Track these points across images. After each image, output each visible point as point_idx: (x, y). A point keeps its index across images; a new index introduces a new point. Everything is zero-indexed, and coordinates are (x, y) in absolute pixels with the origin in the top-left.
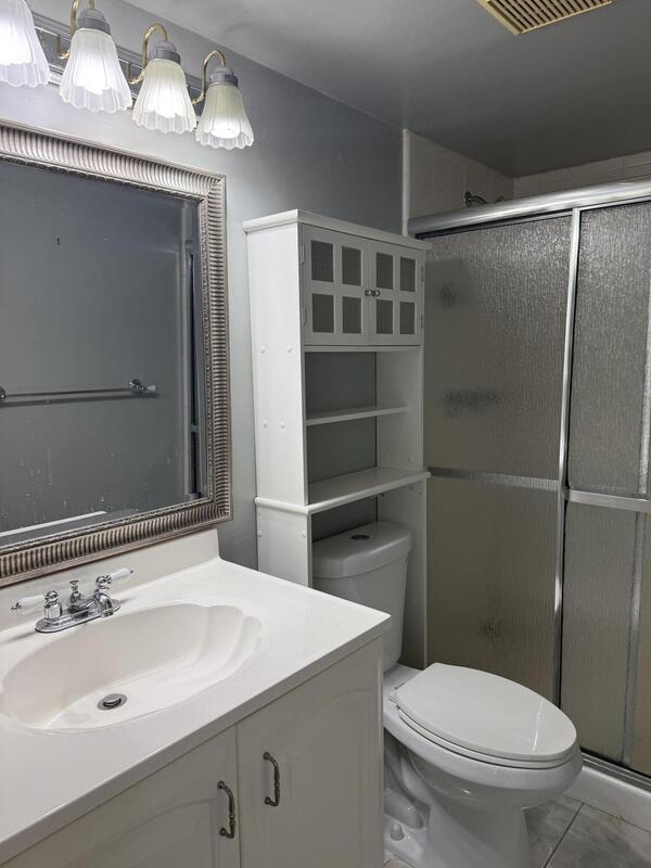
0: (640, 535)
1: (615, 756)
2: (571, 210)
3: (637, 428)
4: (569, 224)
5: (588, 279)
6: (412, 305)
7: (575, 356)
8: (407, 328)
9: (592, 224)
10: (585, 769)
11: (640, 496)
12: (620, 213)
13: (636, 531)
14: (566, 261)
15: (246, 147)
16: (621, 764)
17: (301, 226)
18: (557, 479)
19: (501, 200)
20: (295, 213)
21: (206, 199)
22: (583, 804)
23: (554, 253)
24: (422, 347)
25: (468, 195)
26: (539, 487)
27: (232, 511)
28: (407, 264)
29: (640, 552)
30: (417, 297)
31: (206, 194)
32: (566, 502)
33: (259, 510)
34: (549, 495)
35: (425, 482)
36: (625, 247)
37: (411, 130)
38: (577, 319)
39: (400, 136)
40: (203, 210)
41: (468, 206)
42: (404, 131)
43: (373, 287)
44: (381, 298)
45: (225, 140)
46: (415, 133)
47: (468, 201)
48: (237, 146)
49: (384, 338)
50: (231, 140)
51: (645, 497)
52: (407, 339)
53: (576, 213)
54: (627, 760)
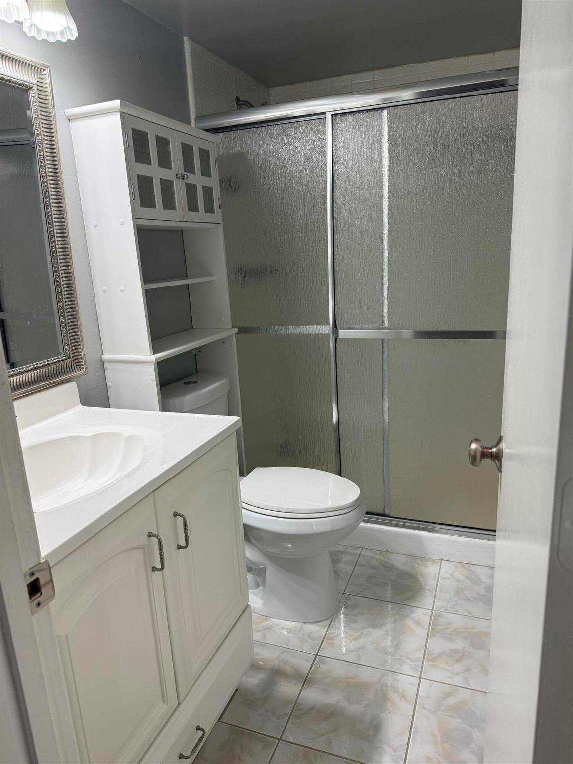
0: (386, 356)
1: (381, 511)
2: (325, 113)
3: (380, 280)
4: (325, 124)
5: (341, 169)
6: (210, 189)
7: (335, 230)
8: (209, 209)
9: (341, 124)
10: (362, 524)
11: (384, 328)
12: (360, 117)
13: (383, 352)
14: (323, 154)
15: (69, 41)
16: (384, 515)
17: (123, 115)
18: (328, 324)
19: (265, 104)
20: (117, 103)
21: (35, 86)
22: (362, 548)
23: (314, 148)
24: (221, 225)
25: (238, 99)
26: (317, 332)
27: (86, 365)
28: (204, 154)
29: (386, 368)
30: (214, 182)
31: (35, 82)
32: (336, 339)
33: (106, 365)
34: (323, 337)
35: (234, 336)
36: (365, 143)
37: (190, 38)
38: (335, 200)
39: (182, 42)
40: (33, 96)
41: (239, 109)
42: (185, 38)
43: (181, 170)
44: (188, 181)
45: (48, 34)
46: (194, 41)
47: (238, 105)
48: (59, 38)
49: (192, 216)
50: (54, 34)
51: (388, 328)
52: (209, 217)
53: (329, 116)
54: (387, 512)
